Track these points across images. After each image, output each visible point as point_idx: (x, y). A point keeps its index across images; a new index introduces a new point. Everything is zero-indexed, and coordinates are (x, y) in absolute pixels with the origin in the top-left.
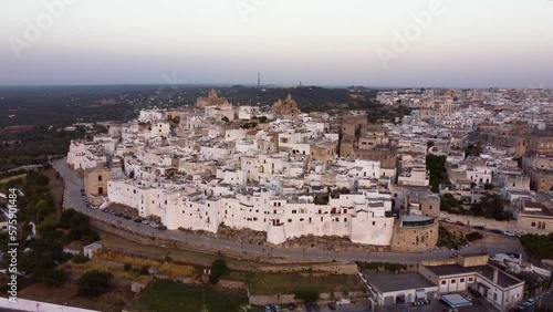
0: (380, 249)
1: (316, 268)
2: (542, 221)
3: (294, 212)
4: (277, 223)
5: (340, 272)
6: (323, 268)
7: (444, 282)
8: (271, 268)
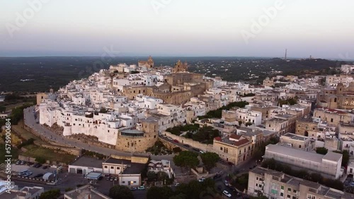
0: (110, 147)
1: (62, 149)
2: (226, 147)
3: (76, 120)
4: (68, 125)
5: (71, 153)
6: (65, 150)
7: (106, 167)
8: (49, 147)
